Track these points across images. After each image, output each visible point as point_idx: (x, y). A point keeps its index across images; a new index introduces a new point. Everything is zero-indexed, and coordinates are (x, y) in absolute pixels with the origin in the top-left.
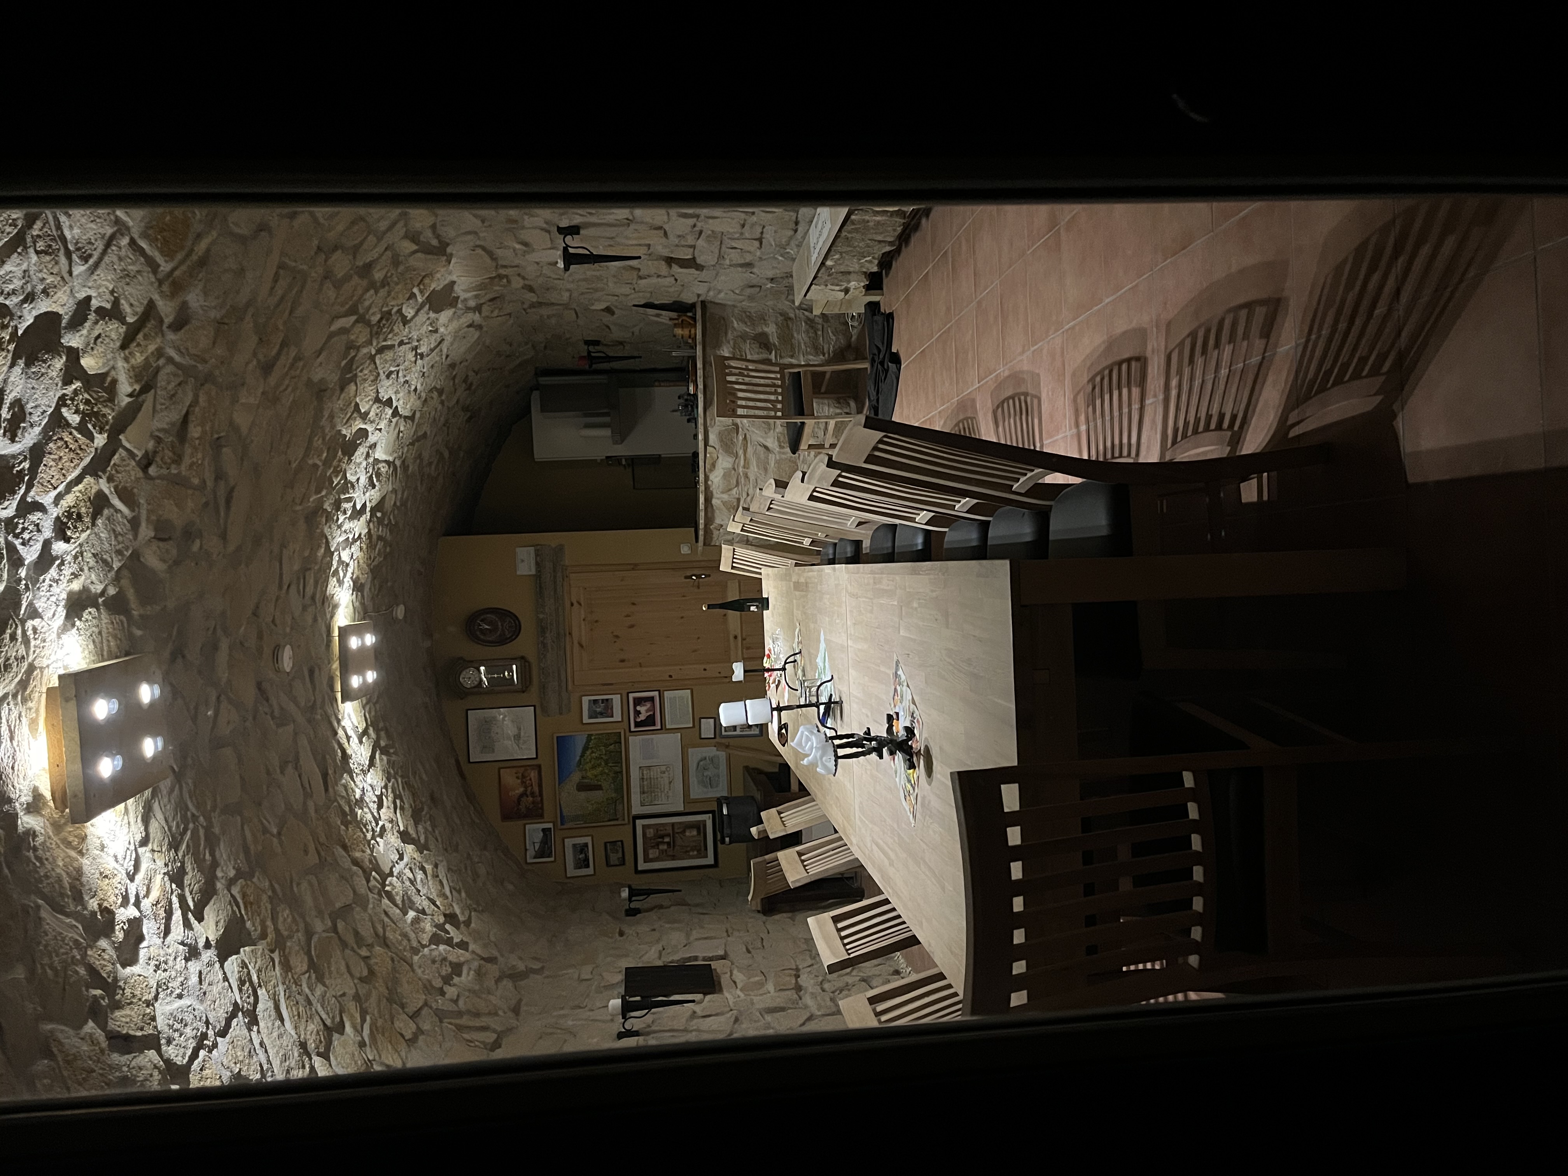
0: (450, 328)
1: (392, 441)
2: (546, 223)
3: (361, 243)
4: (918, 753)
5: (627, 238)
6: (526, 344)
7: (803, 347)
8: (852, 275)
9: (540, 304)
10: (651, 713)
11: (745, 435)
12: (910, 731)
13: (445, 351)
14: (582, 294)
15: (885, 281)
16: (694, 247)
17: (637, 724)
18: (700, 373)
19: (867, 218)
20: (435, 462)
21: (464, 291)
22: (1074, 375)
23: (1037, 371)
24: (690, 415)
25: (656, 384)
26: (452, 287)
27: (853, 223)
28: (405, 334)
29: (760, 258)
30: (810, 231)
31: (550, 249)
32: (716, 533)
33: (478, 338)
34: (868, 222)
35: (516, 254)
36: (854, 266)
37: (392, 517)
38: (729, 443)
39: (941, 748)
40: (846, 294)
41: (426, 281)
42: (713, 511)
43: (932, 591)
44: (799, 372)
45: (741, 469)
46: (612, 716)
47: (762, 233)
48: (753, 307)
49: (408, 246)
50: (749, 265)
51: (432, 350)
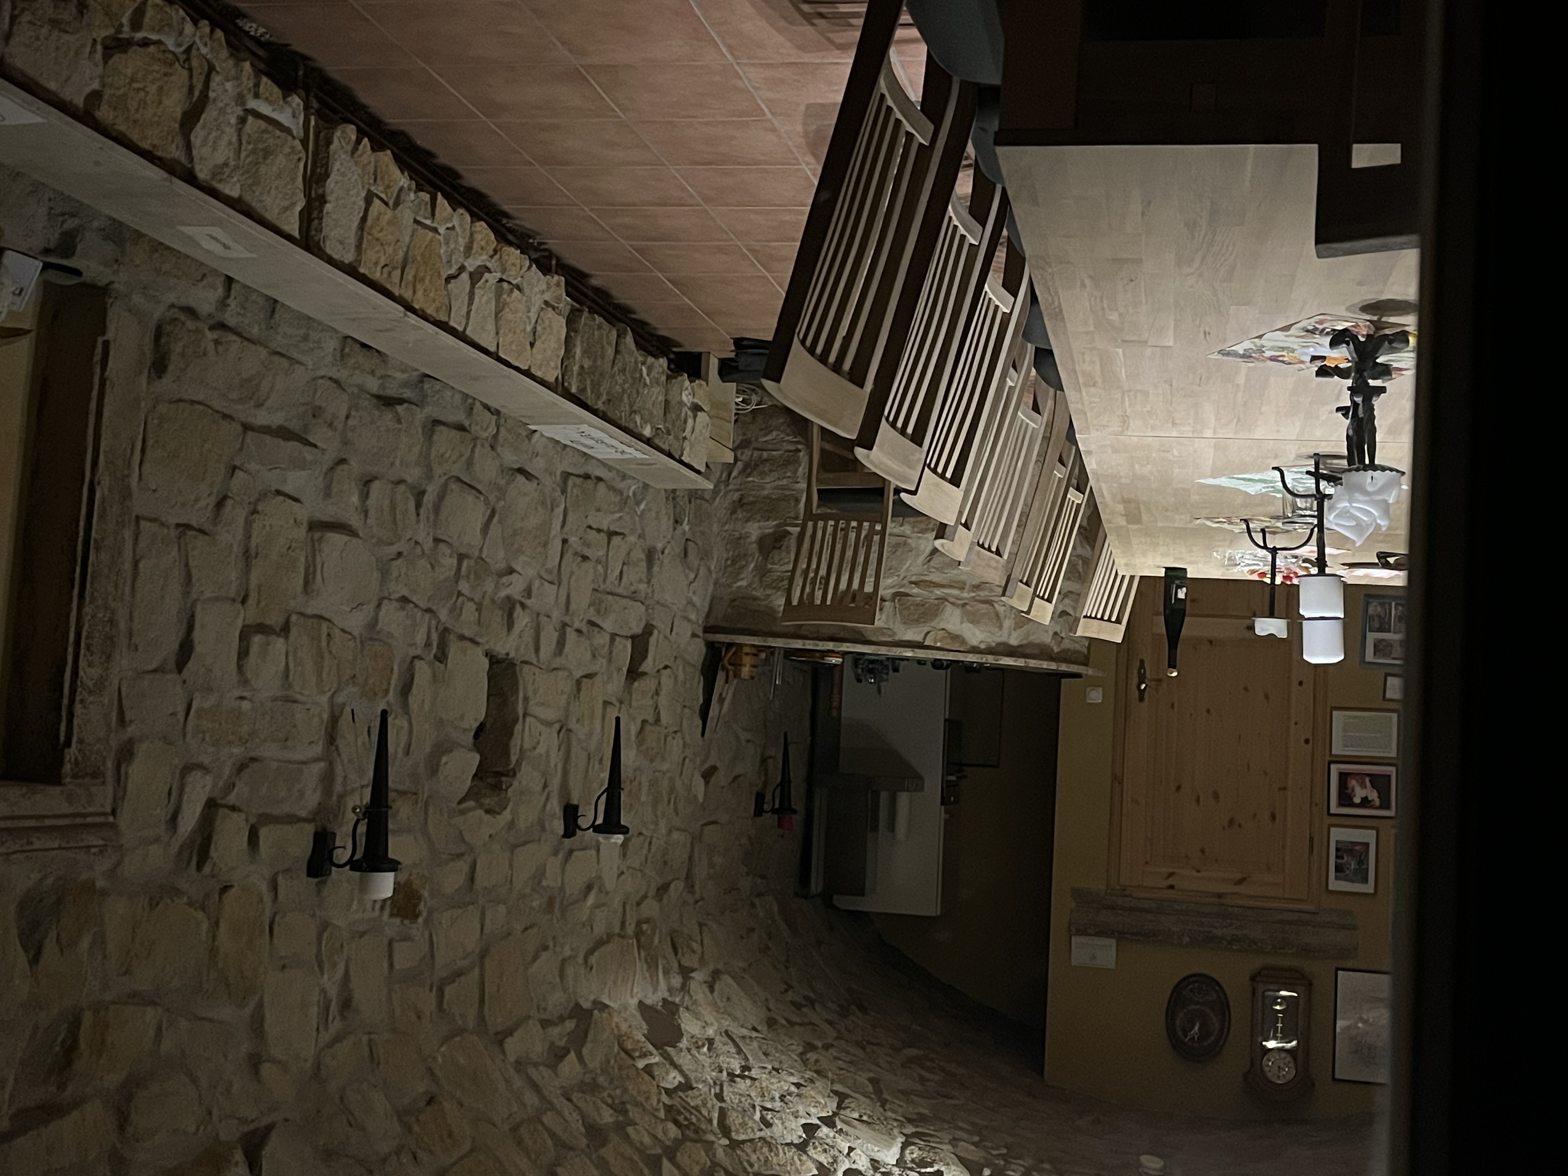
0: (709, 1018)
1: (872, 1133)
2: (556, 853)
3: (553, 1135)
4: (1378, 325)
5: (590, 735)
6: (753, 905)
7: (784, 482)
8: (670, 398)
9: (689, 877)
10: (1367, 780)
11: (911, 583)
12: (1339, 338)
13: (745, 1032)
14: (676, 811)
15: (689, 348)
16: (613, 636)
17: (1385, 805)
18: (810, 645)
19: (576, 368)
20: (923, 1072)
21: (655, 989)
22: (802, 48)
23: (802, 108)
24: (887, 667)
25: (835, 714)
26: (647, 1006)
27: (583, 390)
28: (706, 1089)
29: (640, 536)
30: (599, 457)
31: (598, 850)
32: (1067, 644)
33: (733, 977)
34: (582, 367)
35: (604, 905)
36: (655, 395)
37: (995, 1152)
38: (923, 609)
39: (1360, 284)
40: (702, 410)
41: (629, 1046)
42: (1031, 645)
43: (1083, 285)
44: (819, 491)
45: (965, 595)
46: (1367, 845)
47: (599, 531)
48: (719, 554)
49: (570, 1066)
50: (651, 555)
51: (740, 1051)
